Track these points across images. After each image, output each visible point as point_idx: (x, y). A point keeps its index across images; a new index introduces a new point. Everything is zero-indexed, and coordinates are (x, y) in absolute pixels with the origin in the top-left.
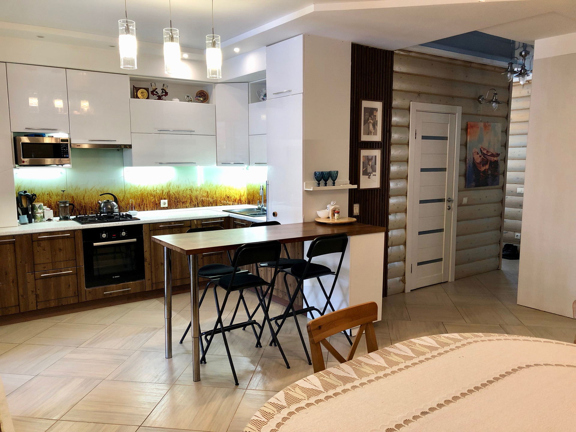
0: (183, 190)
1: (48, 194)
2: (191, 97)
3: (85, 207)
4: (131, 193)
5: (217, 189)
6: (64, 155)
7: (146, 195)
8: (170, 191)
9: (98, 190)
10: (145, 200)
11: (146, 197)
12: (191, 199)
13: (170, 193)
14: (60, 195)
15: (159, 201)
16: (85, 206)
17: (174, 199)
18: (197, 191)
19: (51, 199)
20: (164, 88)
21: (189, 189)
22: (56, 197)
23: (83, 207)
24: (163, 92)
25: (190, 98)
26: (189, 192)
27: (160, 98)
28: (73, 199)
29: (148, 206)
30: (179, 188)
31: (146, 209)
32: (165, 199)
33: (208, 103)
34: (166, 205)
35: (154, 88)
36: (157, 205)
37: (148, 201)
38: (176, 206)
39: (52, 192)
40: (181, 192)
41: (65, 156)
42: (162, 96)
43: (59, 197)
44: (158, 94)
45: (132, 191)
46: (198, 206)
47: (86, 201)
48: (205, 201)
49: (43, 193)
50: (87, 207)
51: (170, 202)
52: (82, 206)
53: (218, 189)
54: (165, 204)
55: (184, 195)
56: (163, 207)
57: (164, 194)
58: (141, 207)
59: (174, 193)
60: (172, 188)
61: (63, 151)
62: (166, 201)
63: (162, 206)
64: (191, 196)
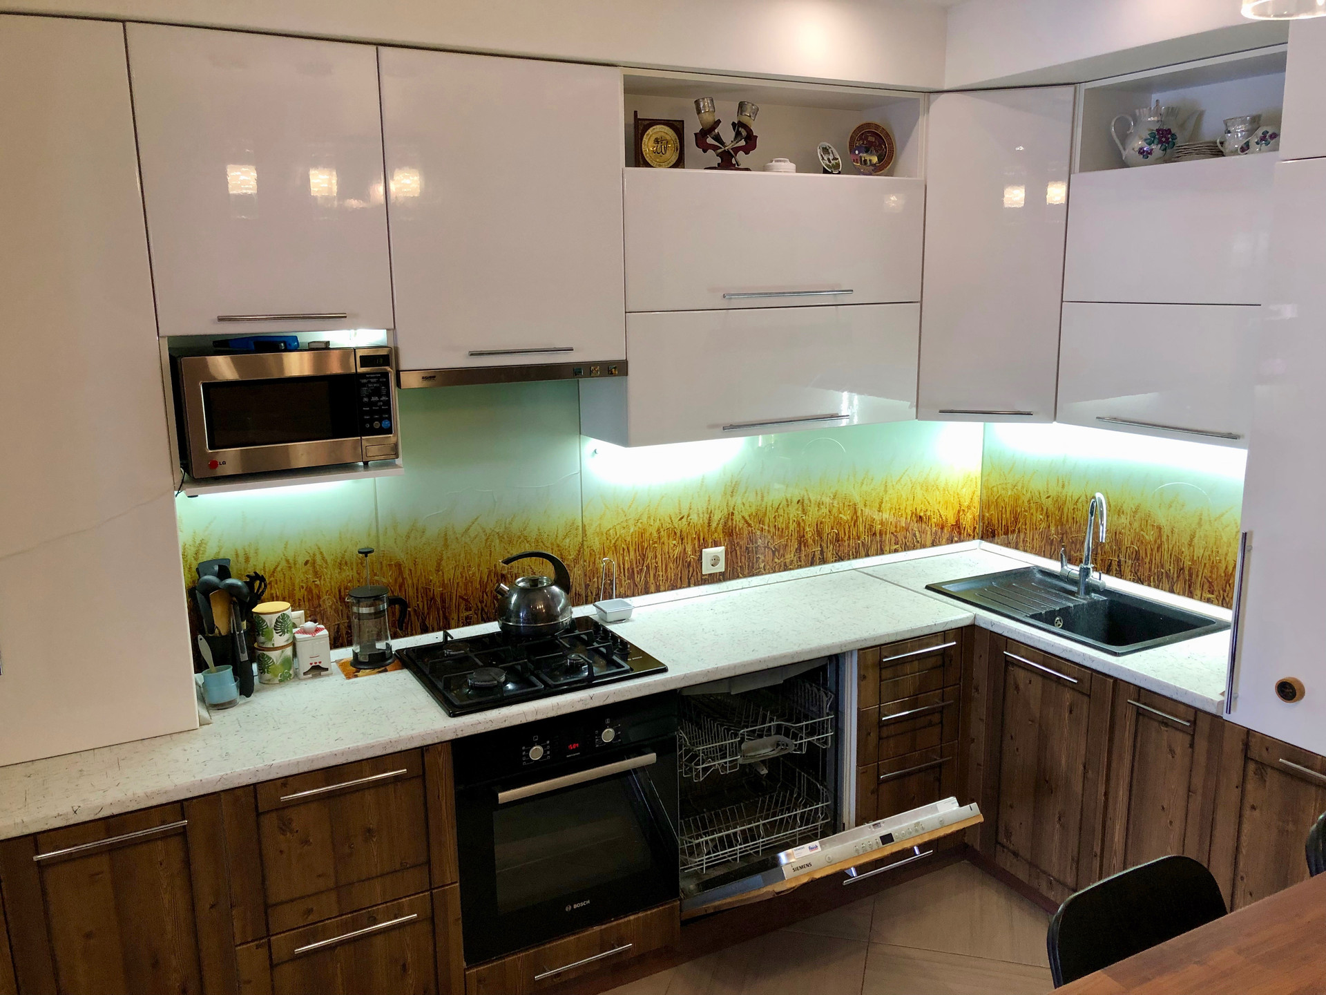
0: (776, 505)
1: (306, 563)
3: (443, 601)
7: (655, 534)
8: (733, 514)
9: (488, 531)
10: (650, 555)
11: (655, 543)
13: (732, 519)
14: (352, 563)
15: (698, 554)
16: (442, 594)
17: (745, 541)
18: (819, 505)
19: (318, 583)
22: (337, 571)
23: (435, 601)
27: (727, 162)
28: (401, 573)
29: (661, 573)
32: (716, 544)
34: (721, 568)
36: (691, 569)
37: (659, 556)
43: (348, 573)
44: (723, 143)
45: (607, 525)
50: (451, 599)
51: (734, 553)
52: (433, 598)
55: (781, 523)
56: (711, 574)
57: (714, 525)
58: (637, 580)
59: (747, 518)
60: (739, 502)
62: (720, 550)
63: (707, 569)
64: (802, 524)
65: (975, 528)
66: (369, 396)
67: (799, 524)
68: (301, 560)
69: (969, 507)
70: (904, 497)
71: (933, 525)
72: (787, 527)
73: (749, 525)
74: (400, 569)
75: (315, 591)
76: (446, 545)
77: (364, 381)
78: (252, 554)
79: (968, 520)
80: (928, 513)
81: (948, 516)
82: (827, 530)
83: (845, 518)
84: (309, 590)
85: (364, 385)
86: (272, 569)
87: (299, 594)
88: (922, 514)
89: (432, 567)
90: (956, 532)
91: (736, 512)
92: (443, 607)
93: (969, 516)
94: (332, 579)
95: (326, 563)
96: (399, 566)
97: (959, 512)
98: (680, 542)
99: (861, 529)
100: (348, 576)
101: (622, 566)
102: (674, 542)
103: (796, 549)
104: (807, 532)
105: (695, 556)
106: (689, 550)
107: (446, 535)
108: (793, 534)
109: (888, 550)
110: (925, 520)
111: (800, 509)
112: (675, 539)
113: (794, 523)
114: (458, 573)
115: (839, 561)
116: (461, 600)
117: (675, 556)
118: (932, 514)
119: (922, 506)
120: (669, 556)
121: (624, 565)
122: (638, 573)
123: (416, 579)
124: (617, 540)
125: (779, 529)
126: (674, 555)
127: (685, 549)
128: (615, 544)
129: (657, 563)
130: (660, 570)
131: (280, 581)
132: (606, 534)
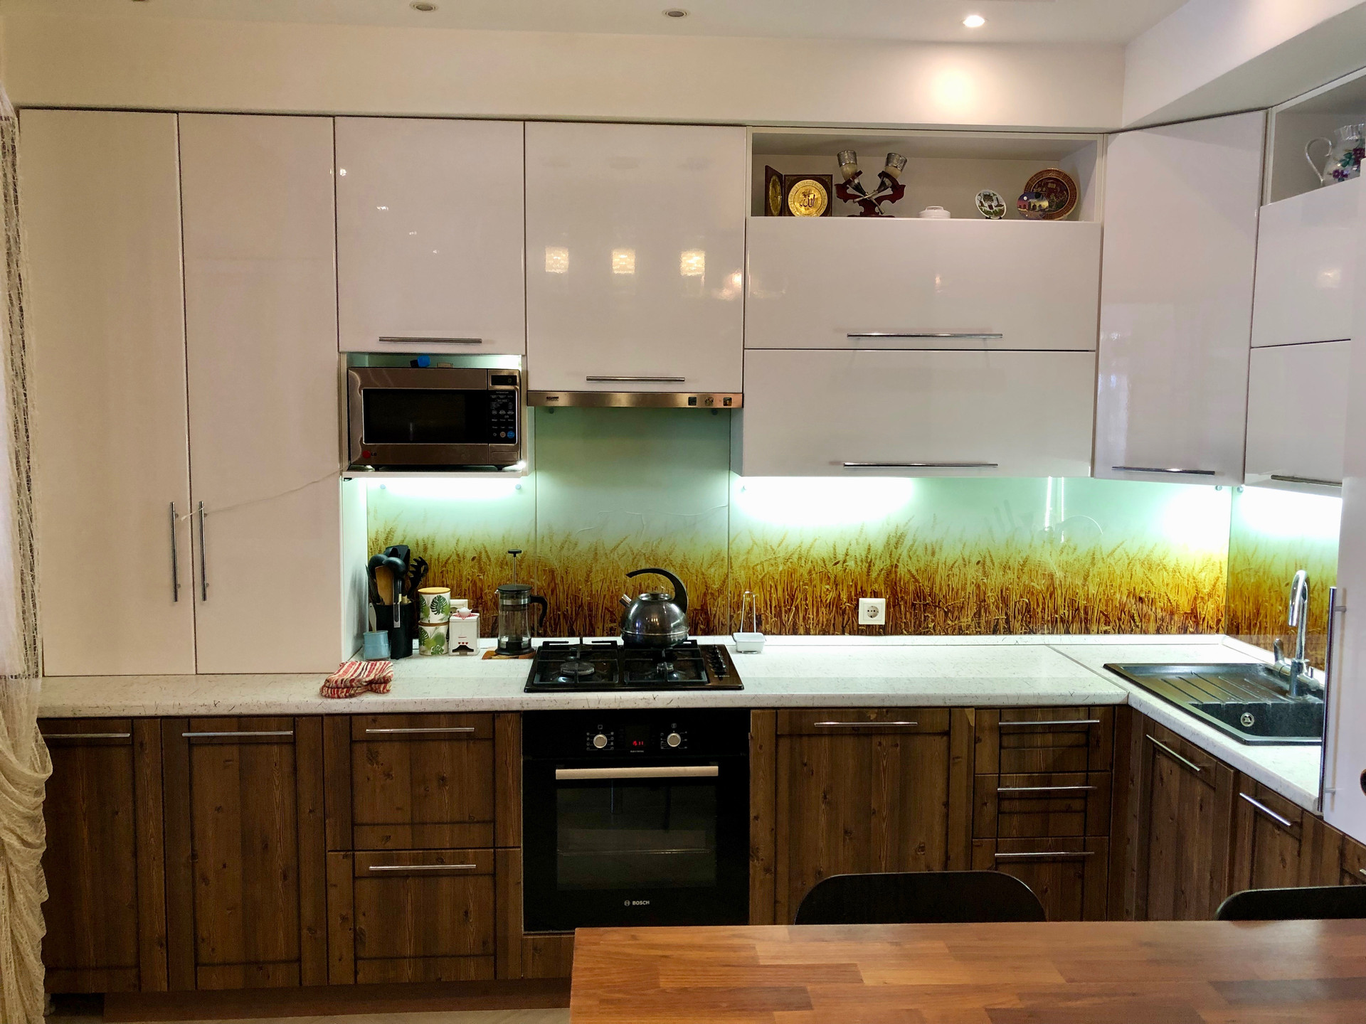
0: (950, 563)
1: (473, 559)
2: (1000, 198)
3: (590, 610)
4: (752, 565)
5: (1093, 564)
6: (499, 431)
7: (806, 575)
8: (896, 566)
10: (800, 596)
11: (805, 584)
12: (981, 601)
13: (896, 572)
15: (854, 603)
16: (589, 603)
17: (911, 596)
18: (1006, 568)
20: (890, 170)
21: (974, 560)
22: (498, 569)
24: (883, 186)
25: (994, 204)
26: (972, 573)
27: (869, 209)
28: (553, 578)
29: (811, 616)
30: (933, 554)
31: (802, 630)
32: (875, 595)
33: (1074, 217)
34: (880, 620)
35: (848, 170)
36: (846, 617)
37: (810, 599)
38: (920, 622)
39: (486, 552)
40: (942, 572)
41: (503, 434)
42: (880, 200)
43: (508, 572)
44: (864, 194)
45: (754, 560)
46: (1009, 631)
47: (596, 586)
48: (1039, 610)
49: (458, 555)
51: (897, 608)
53: (1100, 564)
54: (874, 612)
55: (955, 583)
56: (869, 626)
57: (874, 575)
58: (784, 618)
59: (914, 572)
60: (905, 554)
61: (499, 416)
62: (880, 603)
63: (864, 619)
64: (983, 588)
65: (1219, 621)
66: (498, 409)
67: (978, 587)
68: (469, 556)
69: (1210, 595)
70: (1118, 572)
71: (1159, 610)
72: (964, 589)
73: (917, 581)
74: (553, 575)
75: (479, 584)
76: (595, 559)
77: (493, 397)
78: (429, 546)
79: (1208, 610)
80: (1152, 596)
81: (1180, 603)
82: (1014, 598)
83: (1039, 588)
84: (474, 583)
85: (494, 400)
86: (445, 560)
87: (465, 585)
88: (1143, 595)
89: (581, 576)
90: (1193, 622)
91: (900, 565)
92: (590, 615)
93: (1211, 606)
94: (493, 576)
95: (490, 561)
96: (552, 572)
97: (1195, 599)
98: (834, 588)
99: (1059, 603)
100: (508, 575)
101: (769, 603)
102: (828, 587)
103: (975, 614)
104: (988, 597)
105: (851, 604)
106: (844, 597)
107: (596, 549)
108: (971, 596)
109: (1096, 630)
110: (1147, 602)
111: (981, 571)
112: (828, 584)
113: (973, 586)
114: (605, 586)
115: (1029, 633)
116: (606, 611)
117: (828, 601)
118: (1157, 597)
119: (1143, 586)
120: (821, 601)
121: (771, 602)
122: (786, 612)
123: (568, 586)
124: (764, 576)
125: (953, 589)
126: (826, 601)
127: (839, 596)
128: (762, 579)
129: (807, 606)
130: (811, 613)
131: (451, 572)
132: (753, 569)
